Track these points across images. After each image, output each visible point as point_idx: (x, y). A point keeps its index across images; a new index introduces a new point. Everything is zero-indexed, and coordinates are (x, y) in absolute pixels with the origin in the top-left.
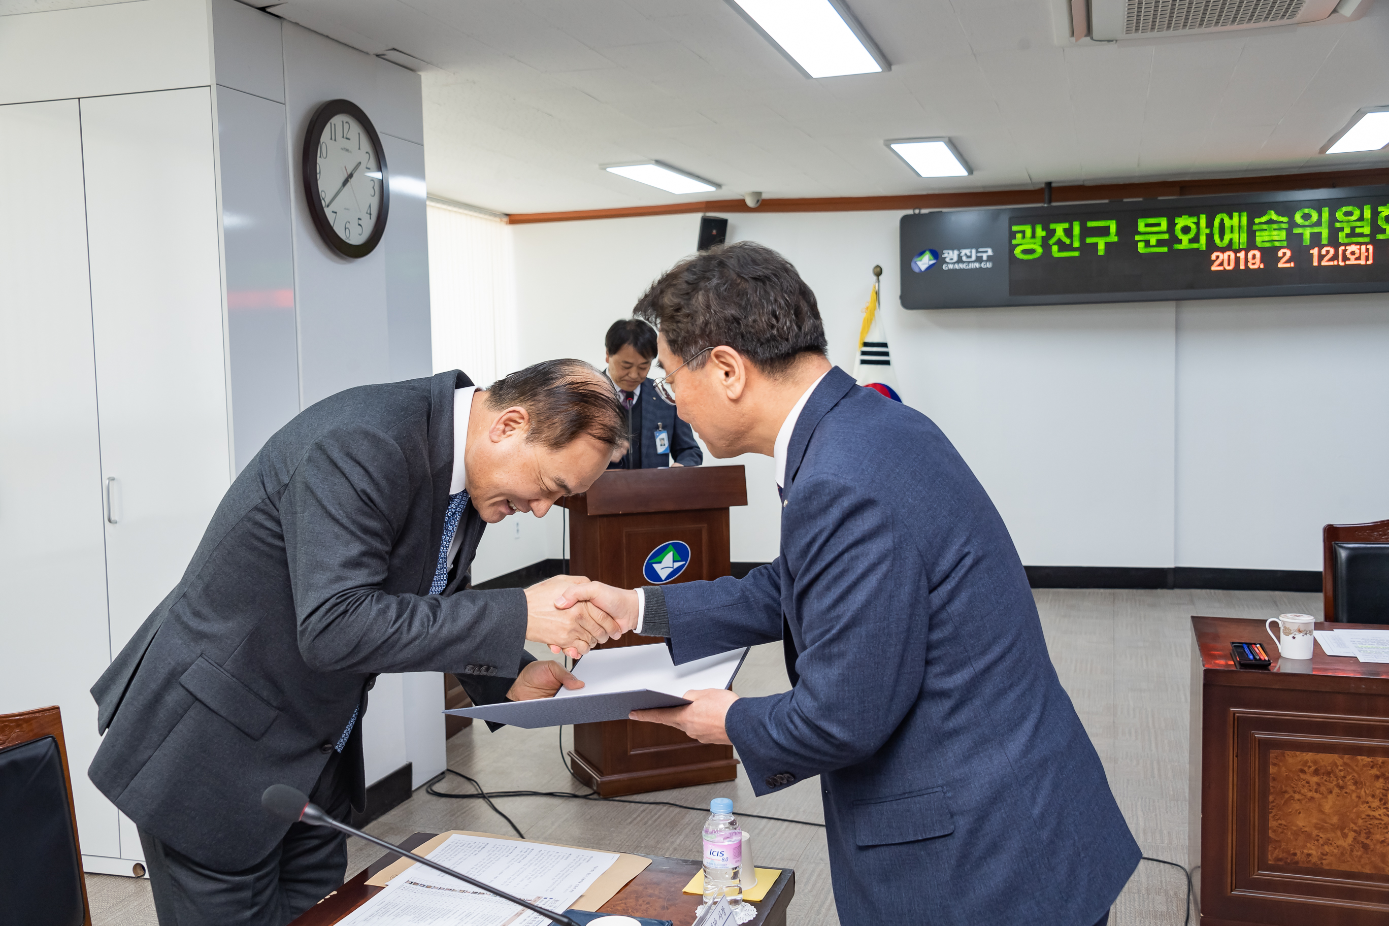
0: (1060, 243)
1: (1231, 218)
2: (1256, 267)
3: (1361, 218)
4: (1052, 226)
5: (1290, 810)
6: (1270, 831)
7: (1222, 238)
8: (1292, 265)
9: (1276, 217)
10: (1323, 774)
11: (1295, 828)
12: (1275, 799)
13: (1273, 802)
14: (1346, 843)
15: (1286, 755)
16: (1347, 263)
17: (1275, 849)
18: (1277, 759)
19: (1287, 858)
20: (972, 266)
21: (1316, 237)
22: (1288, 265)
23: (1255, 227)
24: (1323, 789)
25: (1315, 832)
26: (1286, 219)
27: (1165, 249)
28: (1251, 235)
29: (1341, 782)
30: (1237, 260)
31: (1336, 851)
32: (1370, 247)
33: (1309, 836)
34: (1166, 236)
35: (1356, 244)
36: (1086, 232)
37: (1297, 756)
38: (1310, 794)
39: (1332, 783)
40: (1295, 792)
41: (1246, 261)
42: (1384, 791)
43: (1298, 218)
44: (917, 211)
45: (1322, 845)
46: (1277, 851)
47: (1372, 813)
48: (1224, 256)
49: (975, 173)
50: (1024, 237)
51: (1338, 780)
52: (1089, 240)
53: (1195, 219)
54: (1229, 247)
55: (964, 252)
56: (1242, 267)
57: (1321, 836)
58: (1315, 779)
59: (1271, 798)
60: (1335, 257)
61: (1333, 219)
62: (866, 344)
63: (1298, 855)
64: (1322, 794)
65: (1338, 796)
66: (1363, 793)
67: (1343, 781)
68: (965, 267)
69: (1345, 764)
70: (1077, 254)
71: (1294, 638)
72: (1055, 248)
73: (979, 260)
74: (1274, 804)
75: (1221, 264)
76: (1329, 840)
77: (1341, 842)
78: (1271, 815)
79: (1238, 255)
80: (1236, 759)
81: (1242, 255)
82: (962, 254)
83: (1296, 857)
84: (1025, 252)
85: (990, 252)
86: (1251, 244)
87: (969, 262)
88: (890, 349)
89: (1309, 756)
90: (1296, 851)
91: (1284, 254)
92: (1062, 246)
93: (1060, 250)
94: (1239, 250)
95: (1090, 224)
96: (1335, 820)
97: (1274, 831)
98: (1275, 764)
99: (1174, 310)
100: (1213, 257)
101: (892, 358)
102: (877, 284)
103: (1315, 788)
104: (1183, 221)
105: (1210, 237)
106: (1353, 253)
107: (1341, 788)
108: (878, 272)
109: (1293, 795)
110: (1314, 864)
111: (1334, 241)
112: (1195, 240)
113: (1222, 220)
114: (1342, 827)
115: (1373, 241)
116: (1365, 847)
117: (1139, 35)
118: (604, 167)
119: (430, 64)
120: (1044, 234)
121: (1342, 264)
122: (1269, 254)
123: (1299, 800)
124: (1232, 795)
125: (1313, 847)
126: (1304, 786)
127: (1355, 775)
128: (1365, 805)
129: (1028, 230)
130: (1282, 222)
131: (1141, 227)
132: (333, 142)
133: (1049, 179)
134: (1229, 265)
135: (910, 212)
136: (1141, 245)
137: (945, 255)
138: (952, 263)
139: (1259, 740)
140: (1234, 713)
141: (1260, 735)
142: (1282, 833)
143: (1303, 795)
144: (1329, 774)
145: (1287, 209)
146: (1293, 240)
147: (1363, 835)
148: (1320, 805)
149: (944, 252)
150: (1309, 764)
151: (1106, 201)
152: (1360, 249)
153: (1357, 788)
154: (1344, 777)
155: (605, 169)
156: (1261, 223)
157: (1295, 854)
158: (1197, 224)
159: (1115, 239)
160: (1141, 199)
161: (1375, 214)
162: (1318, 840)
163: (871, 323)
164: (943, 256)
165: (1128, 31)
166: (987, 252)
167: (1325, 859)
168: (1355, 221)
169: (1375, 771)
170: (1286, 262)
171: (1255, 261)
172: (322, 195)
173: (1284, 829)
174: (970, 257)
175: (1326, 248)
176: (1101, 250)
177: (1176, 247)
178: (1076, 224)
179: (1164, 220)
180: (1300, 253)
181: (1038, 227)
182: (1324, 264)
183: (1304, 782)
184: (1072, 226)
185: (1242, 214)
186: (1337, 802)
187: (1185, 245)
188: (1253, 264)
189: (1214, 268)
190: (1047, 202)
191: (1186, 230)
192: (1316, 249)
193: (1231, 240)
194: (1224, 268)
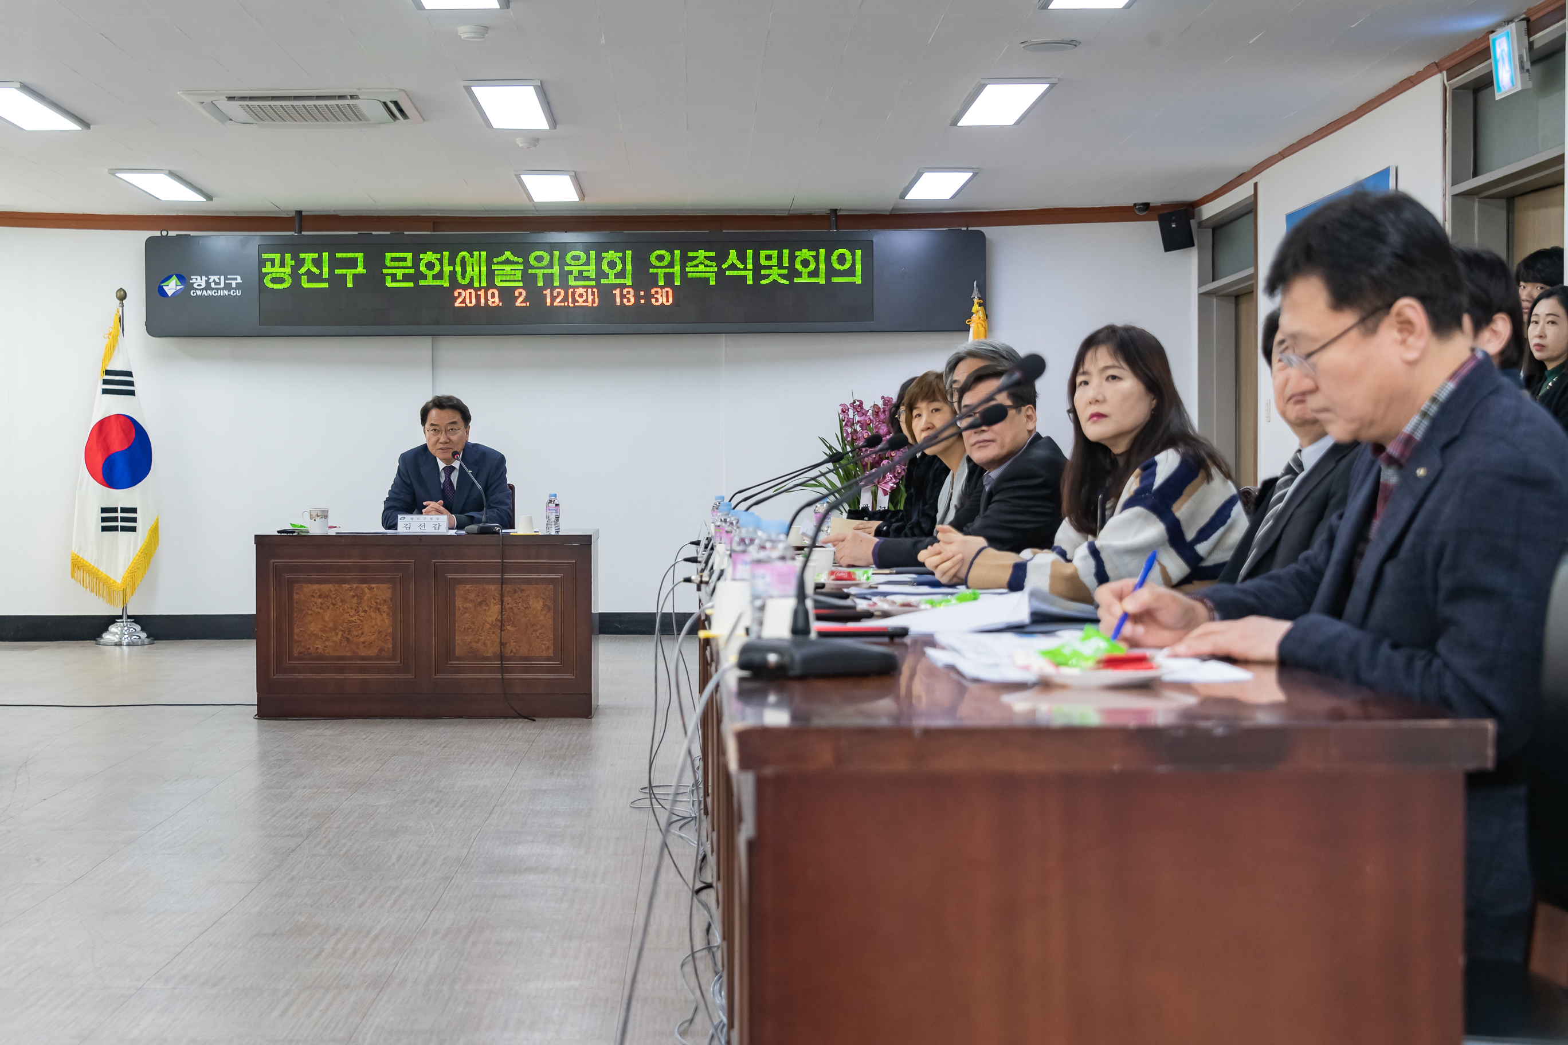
0: (309, 273)
1: (472, 256)
2: (495, 305)
3: (587, 263)
4: (302, 255)
5: (306, 621)
6: (295, 636)
7: (463, 277)
8: (528, 304)
9: (512, 257)
10: (324, 597)
11: (309, 632)
12: (297, 615)
14: (338, 638)
15: (303, 587)
16: (576, 304)
17: (298, 646)
18: (298, 590)
19: (304, 651)
20: (221, 293)
21: (548, 279)
22: (524, 305)
25: (320, 634)
26: (521, 260)
27: (411, 285)
28: (491, 275)
29: (334, 601)
30: (478, 297)
31: (332, 644)
32: (595, 290)
33: (317, 636)
34: (412, 271)
35: (584, 287)
36: (334, 263)
37: (309, 587)
38: (317, 610)
39: (329, 602)
40: (308, 609)
41: (486, 300)
42: (357, 605)
43: (532, 258)
44: (164, 233)
45: (325, 641)
46: (299, 648)
47: (351, 619)
48: (465, 294)
49: (214, 199)
50: (273, 266)
51: (332, 600)
52: (338, 271)
53: (438, 256)
54: (470, 285)
55: (212, 278)
56: (483, 304)
57: (324, 635)
58: (320, 601)
59: (295, 615)
60: (565, 299)
61: (562, 262)
62: (108, 372)
63: (311, 649)
64: (324, 609)
65: (332, 610)
66: (346, 607)
68: (213, 294)
69: (336, 590)
70: (326, 285)
71: (315, 520)
72: (304, 278)
73: (228, 287)
74: (297, 618)
75: (464, 301)
76: (328, 638)
77: (335, 638)
78: (295, 625)
79: (479, 293)
80: (274, 585)
81: (482, 293)
82: (211, 281)
83: (309, 651)
84: (275, 280)
85: (239, 280)
86: (491, 284)
87: (217, 289)
88: (134, 379)
89: (316, 587)
90: (310, 646)
91: (520, 294)
92: (312, 277)
93: (308, 282)
94: (480, 288)
95: (338, 255)
96: (331, 625)
97: (298, 635)
98: (297, 593)
99: (429, 344)
100: (456, 294)
101: (135, 387)
102: (121, 309)
103: (319, 606)
104: (429, 256)
105: (453, 274)
106: (581, 296)
107: (334, 605)
108: (122, 296)
109: (308, 611)
110: (321, 653)
111: (564, 285)
112: (439, 276)
113: (464, 258)
114: (335, 629)
115: (598, 285)
116: (348, 640)
120: (293, 263)
121: (572, 305)
122: (507, 294)
123: (310, 614)
124: (272, 614)
125: (319, 643)
126: (313, 605)
127: (341, 596)
128: (348, 614)
129: (277, 257)
130: (518, 263)
131: (388, 263)
133: (299, 208)
134: (471, 302)
135: (157, 233)
136: (388, 279)
137: (194, 281)
138: (200, 290)
139: (287, 579)
140: (274, 563)
141: (287, 576)
142: (302, 635)
143: (313, 611)
144: (327, 597)
145: (522, 250)
146: (528, 280)
147: (347, 633)
148: (322, 616)
149: (192, 277)
150: (316, 591)
152: (587, 292)
153: (343, 604)
154: (336, 598)
156: (498, 263)
157: (309, 649)
158: (441, 260)
159: (364, 271)
160: (389, 233)
161: (599, 259)
162: (322, 639)
163: (114, 350)
164: (191, 282)
166: (236, 279)
167: (325, 650)
168: (582, 265)
169: (352, 593)
170: (523, 302)
171: (495, 301)
173: (303, 633)
174: (219, 284)
175: (557, 290)
176: (350, 285)
177: (422, 283)
178: (325, 255)
179: (409, 256)
180: (534, 294)
181: (288, 256)
182: (556, 304)
183: (314, 603)
184: (321, 256)
185: (481, 252)
186: (332, 614)
187: (430, 282)
188: (493, 302)
189: (457, 304)
190: (297, 231)
191: (430, 266)
192: (549, 290)
193: (472, 278)
194: (466, 305)
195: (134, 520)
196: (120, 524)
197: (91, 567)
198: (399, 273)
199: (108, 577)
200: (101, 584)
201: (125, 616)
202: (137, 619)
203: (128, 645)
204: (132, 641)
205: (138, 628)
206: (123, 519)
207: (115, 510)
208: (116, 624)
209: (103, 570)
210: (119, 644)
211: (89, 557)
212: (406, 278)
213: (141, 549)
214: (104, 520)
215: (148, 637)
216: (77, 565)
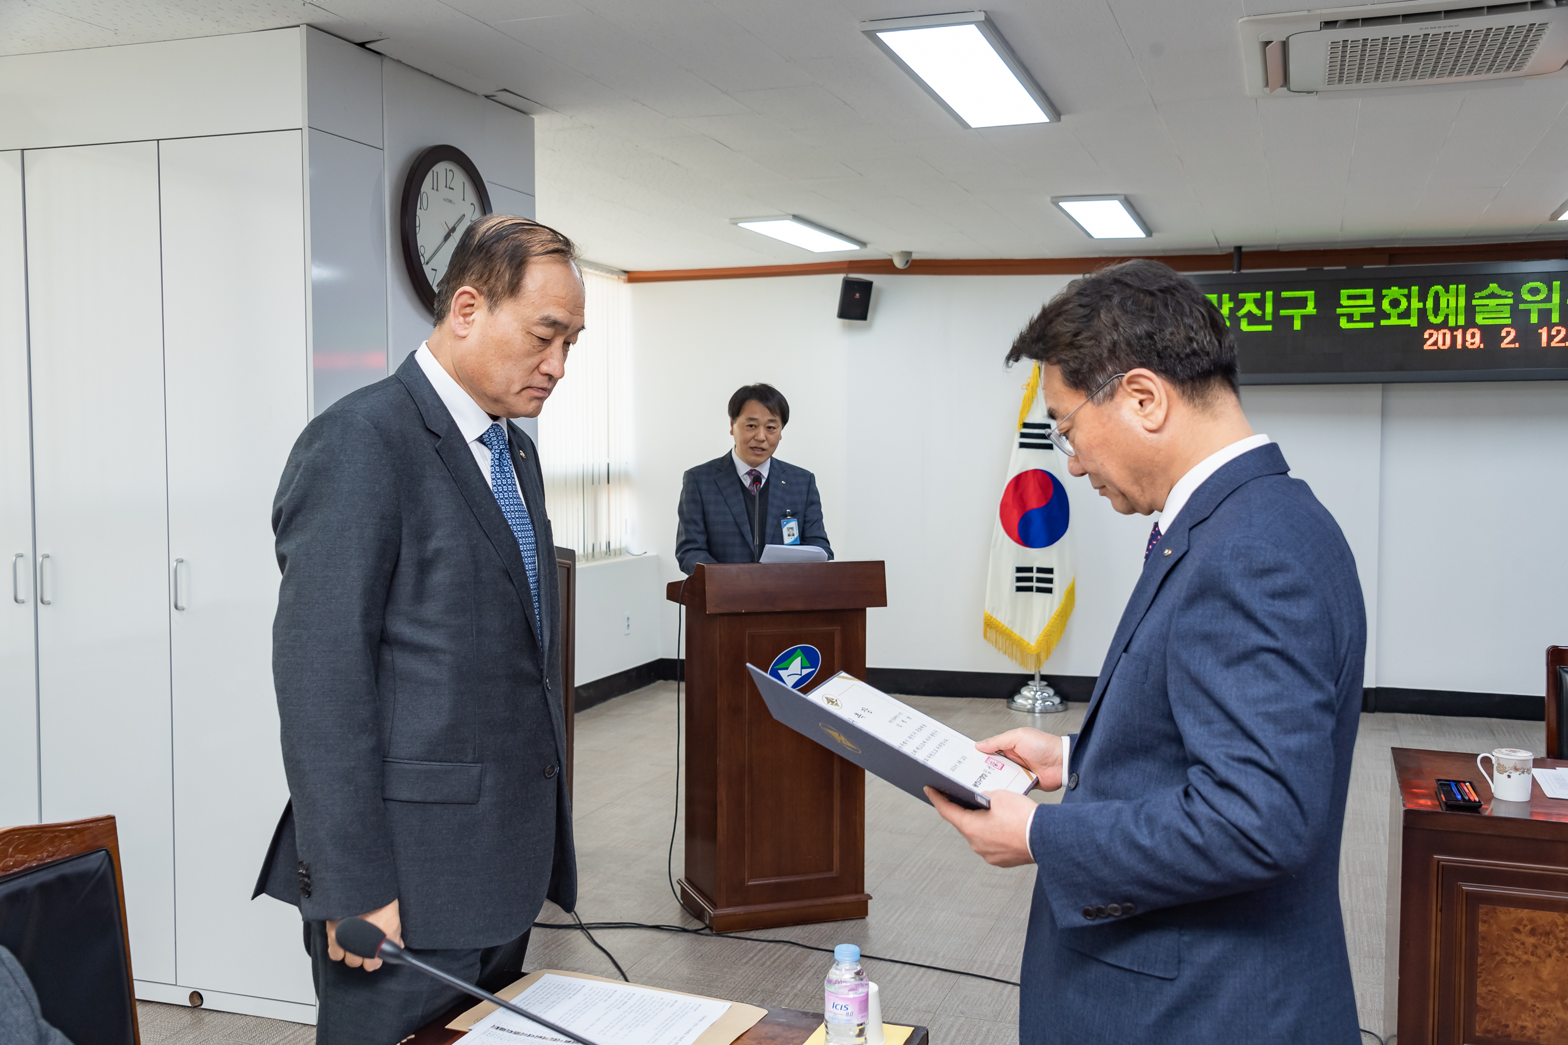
0: (1250, 315)
1: (1447, 291)
2: (1475, 346)
5: (1502, 975)
6: (1478, 998)
7: (1436, 315)
8: (1517, 345)
9: (1499, 291)
10: (1541, 935)
11: (1507, 996)
12: (1484, 962)
13: (1482, 965)
15: (1498, 911)
17: (1484, 1019)
18: (1487, 915)
19: (1498, 1030)
21: (1545, 314)
22: (1512, 346)
23: (1474, 302)
24: (1540, 952)
25: (1531, 1002)
26: (1510, 294)
27: (1371, 325)
28: (1470, 311)
29: (1561, 945)
30: (1454, 339)
33: (1523, 1005)
34: (1373, 310)
36: (1280, 303)
37: (1510, 913)
38: (1525, 957)
39: (1551, 945)
40: (1507, 954)
41: (1464, 340)
43: (1524, 291)
45: (1540, 1016)
46: (1486, 1022)
48: (1437, 335)
49: (1154, 234)
51: (1557, 942)
52: (1283, 312)
53: (1405, 291)
54: (1444, 324)
56: (1459, 346)
57: (1538, 1005)
58: (1532, 940)
59: (1480, 960)
62: (1026, 425)
63: (1511, 1027)
64: (1539, 957)
65: (1558, 960)
67: (1565, 944)
70: (1269, 328)
71: (1509, 776)
72: (1244, 322)
74: (1483, 967)
75: (1435, 343)
76: (1547, 1011)
77: (1561, 1014)
78: (1479, 980)
79: (1455, 333)
80: (1439, 913)
81: (1459, 333)
83: (1508, 1030)
86: (1470, 322)
89: (1524, 913)
90: (1508, 1023)
91: (1508, 333)
92: (1252, 319)
93: (1249, 324)
94: (1456, 328)
95: (1285, 294)
96: (1554, 988)
97: (1483, 998)
98: (1485, 922)
99: (1380, 393)
100: (1426, 336)
103: (1531, 950)
104: (1395, 292)
105: (1422, 313)
107: (1562, 951)
109: (1506, 957)
110: (1529, 1038)
112: (1406, 314)
113: (1437, 293)
114: (1561, 997)
117: (1343, 86)
118: (735, 222)
119: (544, 106)
120: (1232, 305)
122: (1491, 333)
123: (1512, 964)
124: (1434, 954)
125: (1528, 1019)
126: (1518, 947)
130: (1506, 297)
131: (1344, 302)
132: (435, 191)
133: (1238, 244)
134: (1444, 344)
136: (1343, 319)
139: (1467, 893)
140: (1439, 861)
141: (1467, 887)
142: (1492, 1000)
143: (1516, 957)
144: (1547, 934)
145: (1512, 283)
146: (1519, 316)
148: (1536, 970)
150: (1525, 922)
151: (1305, 269)
155: (737, 224)
156: (1481, 298)
157: (1507, 1026)
158: (1408, 297)
159: (1314, 312)
160: (1344, 268)
162: (1534, 1011)
163: (1033, 401)
165: (1330, 82)
167: (1542, 1033)
170: (1510, 342)
171: (1474, 340)
172: (421, 250)
173: (1494, 996)
175: (1557, 328)
176: (1297, 325)
177: (1384, 322)
178: (1269, 294)
179: (1369, 292)
180: (1526, 332)
181: (1226, 296)
182: (1553, 344)
183: (1518, 943)
184: (1264, 296)
185: (1460, 286)
186: (1556, 968)
187: (1394, 321)
188: (1472, 344)
189: (1426, 347)
190: (1235, 268)
191: (1395, 303)
192: (1545, 329)
193: (1447, 316)
194: (1438, 347)
195: (1050, 581)
196: (1035, 584)
197: (1004, 628)
198: (1357, 313)
199: (1021, 639)
200: (1015, 647)
201: (1037, 678)
202: (1051, 681)
203: (1041, 712)
204: (1045, 708)
205: (1051, 692)
206: (1039, 580)
207: (1030, 570)
208: (1027, 687)
209: (1017, 631)
210: (1032, 711)
211: (1003, 618)
212: (1365, 318)
213: (1057, 611)
214: (1019, 579)
215: (1061, 703)
216: (990, 625)
